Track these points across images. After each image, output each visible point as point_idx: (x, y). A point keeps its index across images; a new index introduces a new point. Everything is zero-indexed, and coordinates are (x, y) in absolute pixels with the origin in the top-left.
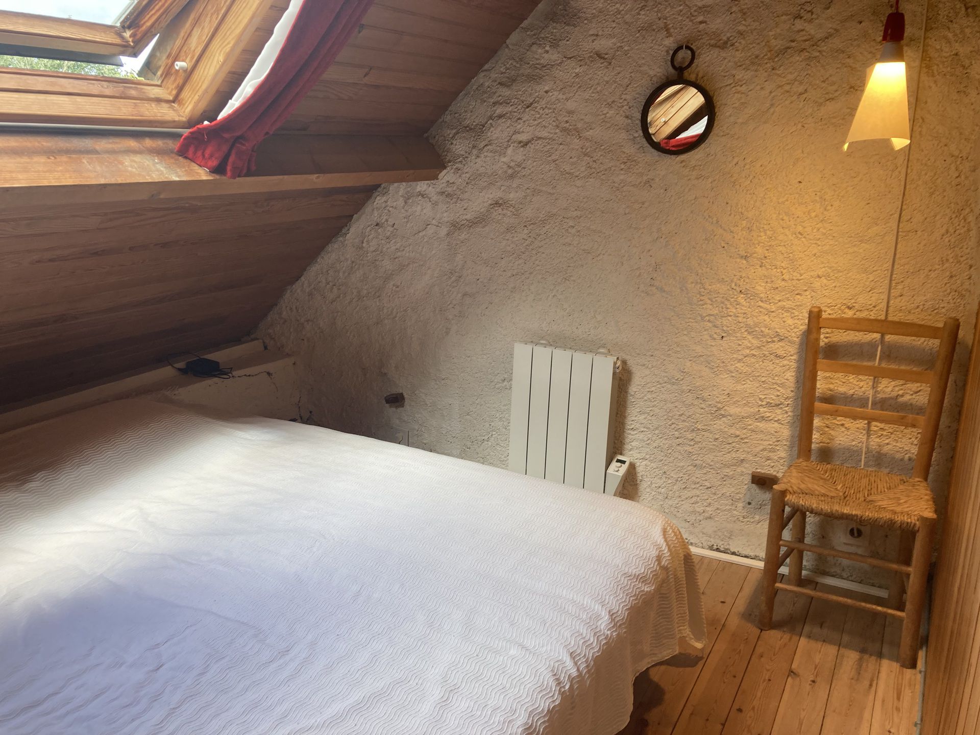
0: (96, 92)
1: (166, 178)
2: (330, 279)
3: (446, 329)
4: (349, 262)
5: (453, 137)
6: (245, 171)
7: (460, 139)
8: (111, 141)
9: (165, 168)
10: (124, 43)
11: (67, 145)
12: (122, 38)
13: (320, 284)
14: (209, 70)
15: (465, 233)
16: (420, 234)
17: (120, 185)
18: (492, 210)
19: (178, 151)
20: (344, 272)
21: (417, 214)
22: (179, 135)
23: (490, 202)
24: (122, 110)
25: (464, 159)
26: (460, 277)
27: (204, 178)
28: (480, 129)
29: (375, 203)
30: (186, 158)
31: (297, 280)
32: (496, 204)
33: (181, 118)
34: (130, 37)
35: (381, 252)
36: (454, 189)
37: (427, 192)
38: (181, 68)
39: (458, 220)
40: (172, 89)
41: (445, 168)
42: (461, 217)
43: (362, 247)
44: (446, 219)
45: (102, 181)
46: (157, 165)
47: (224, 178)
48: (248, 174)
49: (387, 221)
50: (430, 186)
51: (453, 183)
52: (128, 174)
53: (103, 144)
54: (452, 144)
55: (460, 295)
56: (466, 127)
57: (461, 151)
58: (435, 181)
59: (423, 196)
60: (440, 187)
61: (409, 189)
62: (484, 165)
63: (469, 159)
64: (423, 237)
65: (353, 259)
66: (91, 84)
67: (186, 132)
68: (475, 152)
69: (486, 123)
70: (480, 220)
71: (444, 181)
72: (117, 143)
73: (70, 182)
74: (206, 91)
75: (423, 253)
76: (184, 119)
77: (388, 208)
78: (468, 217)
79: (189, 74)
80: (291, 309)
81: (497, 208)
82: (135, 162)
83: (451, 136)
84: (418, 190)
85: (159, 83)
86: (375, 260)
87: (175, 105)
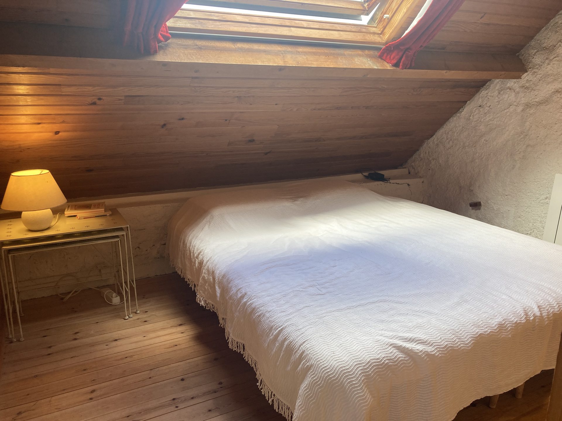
0: (348, 30)
1: (372, 67)
2: (449, 136)
3: (513, 166)
4: (461, 127)
5: (535, 54)
6: (409, 66)
7: (539, 55)
8: (351, 51)
9: (372, 63)
10: (364, 9)
11: (334, 52)
12: (364, 7)
13: (443, 139)
14: (399, 17)
15: (533, 109)
16: (505, 111)
17: (352, 69)
18: (553, 95)
19: (379, 56)
20: (457, 133)
21: (505, 99)
22: (380, 49)
23: (553, 90)
24: (358, 37)
25: (540, 66)
26: (526, 135)
27: (389, 68)
28: (552, 48)
29: (481, 94)
30: (382, 59)
31: (431, 137)
32: (557, 91)
33: (383, 41)
34: (367, 6)
35: (480, 122)
36: (531, 84)
37: (513, 87)
38: (387, 17)
39: (530, 102)
40: (381, 28)
41: (527, 72)
42: (532, 100)
43: (470, 119)
44: (523, 102)
45: (345, 67)
46: (369, 62)
47: (398, 69)
48: (410, 68)
49: (486, 104)
50: (515, 83)
51: (531, 81)
52: (356, 64)
53: (347, 52)
54: (533, 58)
55: (525, 146)
56: (543, 48)
57: (538, 62)
58: (519, 80)
59: (510, 89)
60: (522, 83)
61: (502, 86)
62: (552, 69)
63: (543, 66)
64: (507, 112)
65: (463, 126)
66: (347, 26)
67: (383, 47)
68: (547, 61)
69: (557, 44)
70: (545, 101)
71: (525, 80)
72: (353, 52)
73: (332, 66)
74: (396, 27)
75: (505, 122)
76: (384, 42)
77: (488, 97)
78: (537, 100)
79: (390, 20)
80: (426, 153)
81: (557, 94)
82: (360, 60)
83: (533, 54)
84: (508, 86)
85: (376, 26)
86: (476, 126)
87: (381, 36)
